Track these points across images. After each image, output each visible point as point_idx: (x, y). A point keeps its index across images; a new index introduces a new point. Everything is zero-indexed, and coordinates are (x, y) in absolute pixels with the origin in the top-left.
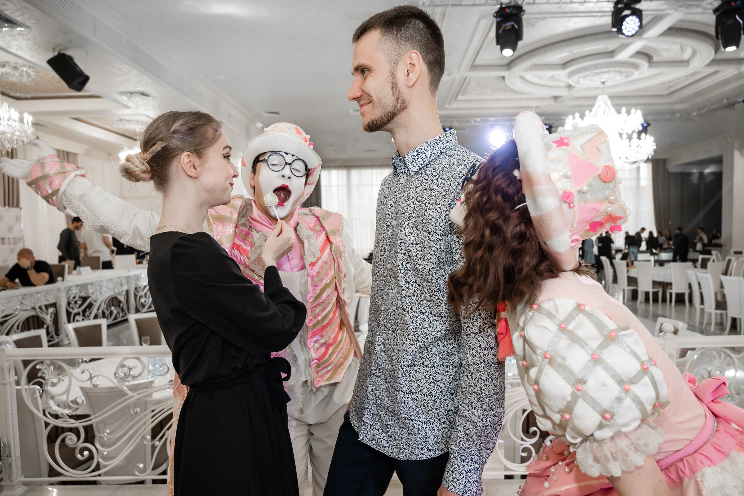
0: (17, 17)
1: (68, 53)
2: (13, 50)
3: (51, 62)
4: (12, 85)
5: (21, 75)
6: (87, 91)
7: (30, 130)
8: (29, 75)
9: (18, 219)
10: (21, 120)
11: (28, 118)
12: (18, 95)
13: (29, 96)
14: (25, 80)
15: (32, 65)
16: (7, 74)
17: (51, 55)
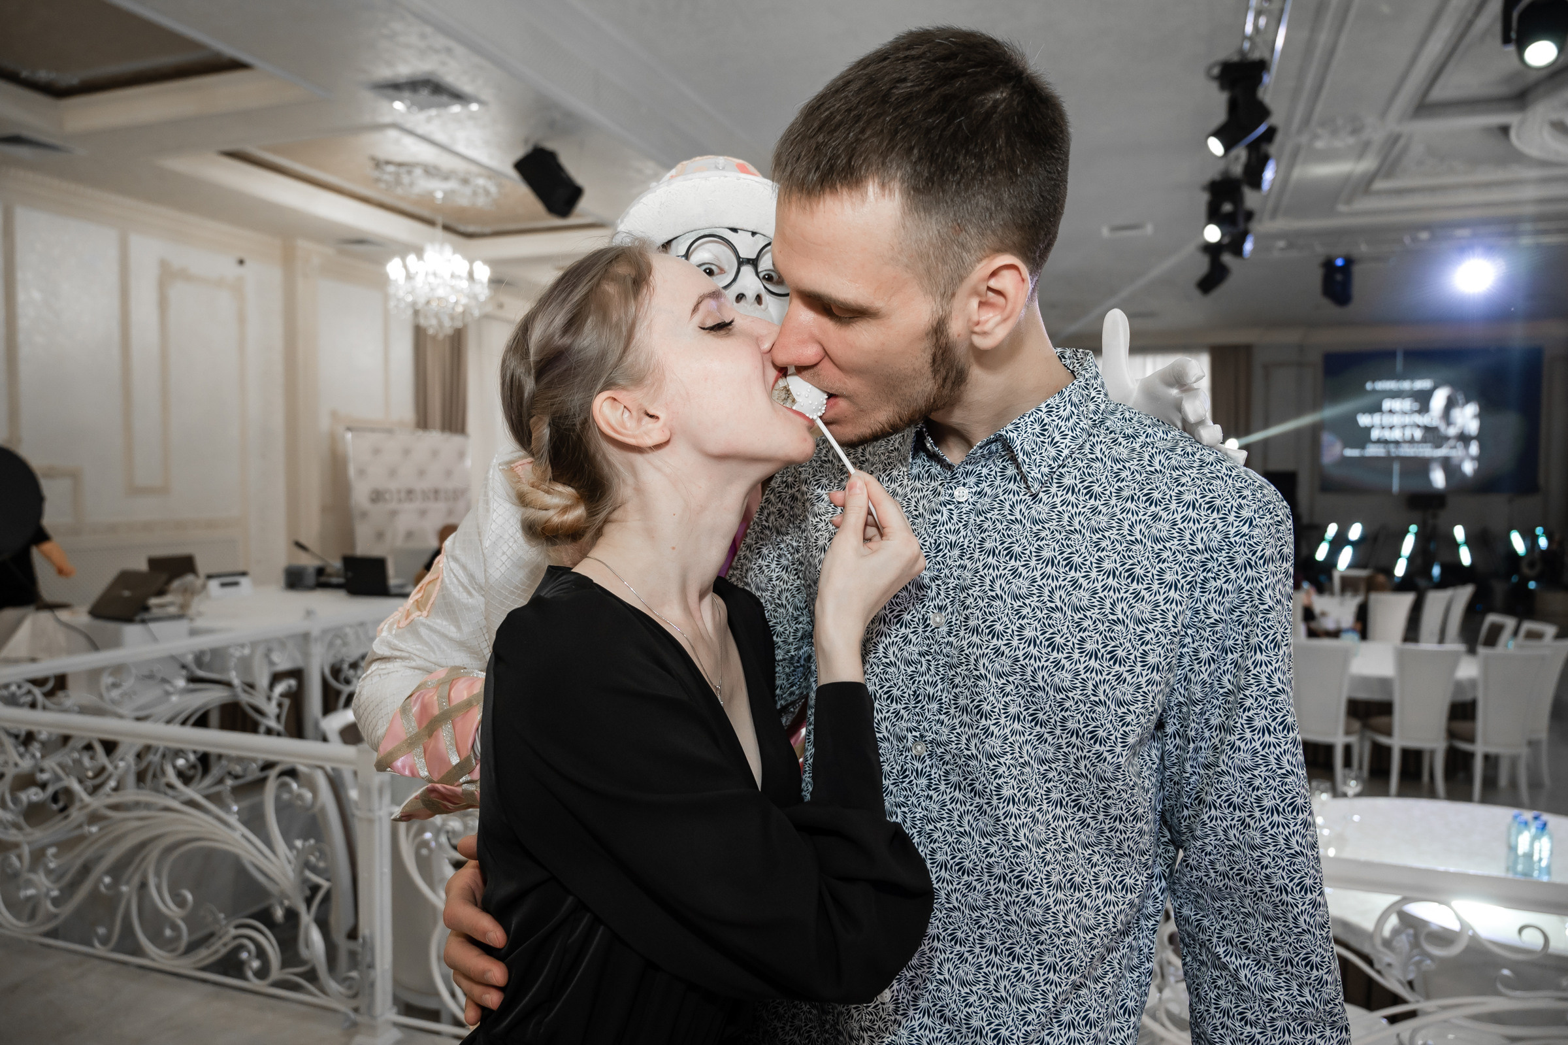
0: (467, 87)
1: (550, 145)
2: (461, 148)
3: (521, 166)
4: (462, 213)
5: (475, 193)
6: (579, 216)
7: (483, 292)
8: (487, 192)
9: (461, 455)
10: (471, 276)
11: (483, 272)
12: (471, 229)
13: (487, 230)
14: (481, 201)
15: (492, 174)
16: (453, 192)
17: (519, 153)
